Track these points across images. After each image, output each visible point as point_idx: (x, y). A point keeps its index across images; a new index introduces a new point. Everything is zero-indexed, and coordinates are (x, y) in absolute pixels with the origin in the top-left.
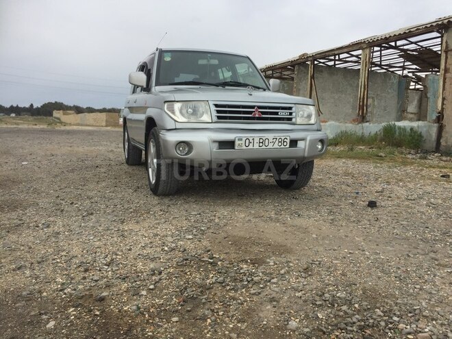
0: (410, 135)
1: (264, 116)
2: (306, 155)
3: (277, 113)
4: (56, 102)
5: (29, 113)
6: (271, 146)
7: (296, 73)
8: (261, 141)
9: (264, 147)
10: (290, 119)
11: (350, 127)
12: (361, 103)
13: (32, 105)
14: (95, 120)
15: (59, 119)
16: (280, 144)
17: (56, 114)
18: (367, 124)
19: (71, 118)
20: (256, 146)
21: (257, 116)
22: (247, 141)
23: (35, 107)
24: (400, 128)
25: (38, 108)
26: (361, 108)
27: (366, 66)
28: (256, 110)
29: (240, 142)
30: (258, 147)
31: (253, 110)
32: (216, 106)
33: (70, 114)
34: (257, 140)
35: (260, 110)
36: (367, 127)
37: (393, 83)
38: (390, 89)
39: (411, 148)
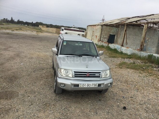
0: (157, 60)
1: (90, 76)
2: (104, 89)
3: (95, 75)
4: (40, 22)
5: (31, 25)
6: (91, 86)
7: (120, 28)
8: (88, 85)
9: (89, 87)
10: (100, 77)
11: (136, 52)
12: (142, 44)
13: (32, 22)
14: (52, 30)
15: (41, 28)
16: (94, 86)
17: (40, 26)
18: (143, 52)
19: (44, 29)
20: (86, 86)
21: (88, 76)
22: (83, 85)
23: (33, 23)
24: (154, 56)
25: (34, 23)
26: (141, 46)
27: (145, 31)
28: (88, 74)
29: (81, 85)
30: (87, 87)
31: (87, 74)
32: (75, 72)
33: (44, 27)
34: (86, 85)
35: (89, 74)
36: (142, 53)
37: (157, 33)
38: (156, 35)
39: (157, 65)
